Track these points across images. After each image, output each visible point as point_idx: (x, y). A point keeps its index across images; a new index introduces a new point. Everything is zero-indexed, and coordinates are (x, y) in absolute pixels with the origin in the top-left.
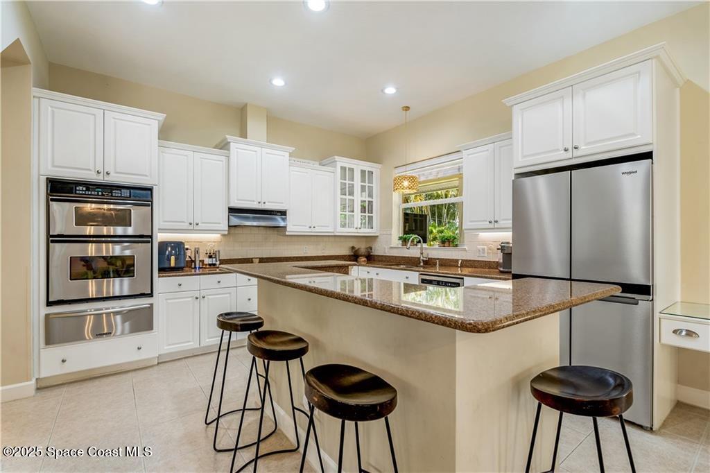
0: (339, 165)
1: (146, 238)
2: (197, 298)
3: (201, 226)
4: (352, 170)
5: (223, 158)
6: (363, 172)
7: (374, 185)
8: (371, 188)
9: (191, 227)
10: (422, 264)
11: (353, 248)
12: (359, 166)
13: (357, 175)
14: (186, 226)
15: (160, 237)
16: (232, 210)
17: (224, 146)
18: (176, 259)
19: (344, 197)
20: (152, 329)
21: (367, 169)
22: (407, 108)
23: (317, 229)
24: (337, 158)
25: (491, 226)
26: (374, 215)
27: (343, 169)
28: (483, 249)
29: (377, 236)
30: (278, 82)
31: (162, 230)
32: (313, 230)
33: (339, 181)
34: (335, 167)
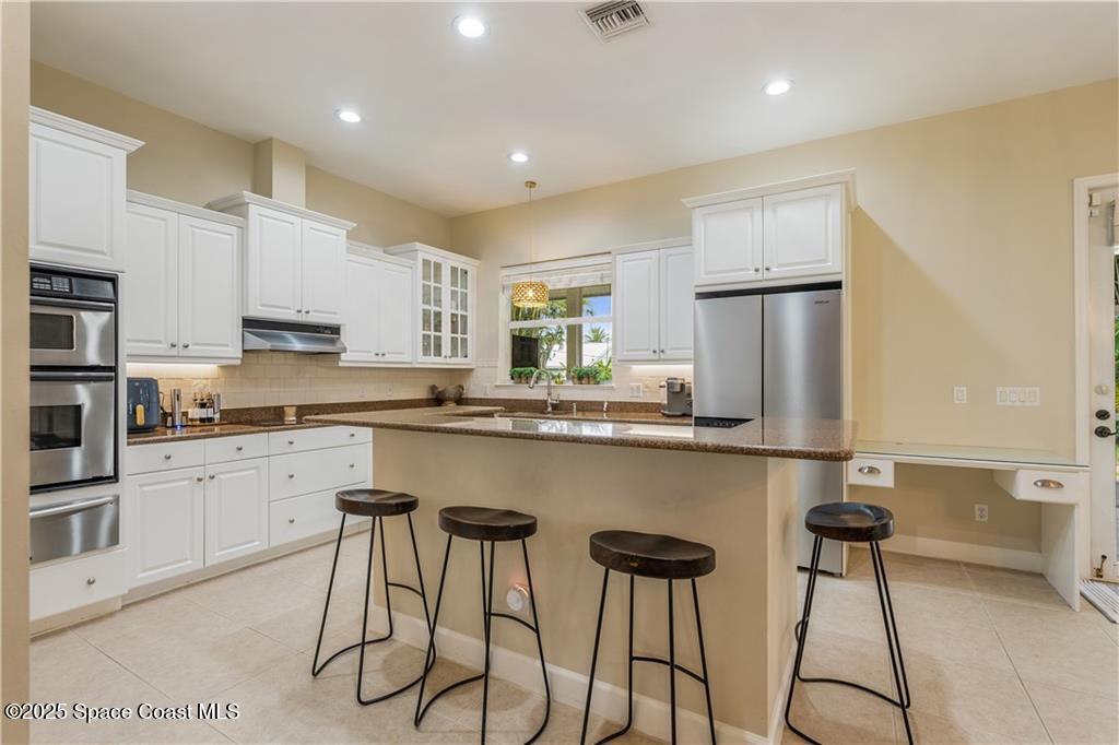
0: (421, 256)
1: (108, 372)
2: (200, 480)
3: (193, 350)
4: (438, 267)
5: (234, 230)
6: (454, 270)
7: (468, 291)
8: (465, 296)
9: (174, 352)
10: (550, 409)
11: (433, 388)
12: (449, 260)
13: (446, 274)
14: (163, 348)
15: (131, 369)
16: (250, 324)
17: (232, 208)
18: (147, 410)
19: (427, 307)
20: (117, 543)
21: (460, 267)
22: (532, 184)
23: (388, 358)
24: (418, 245)
25: (656, 357)
26: (468, 336)
27: (426, 263)
28: (638, 387)
29: (472, 370)
30: (350, 116)
31: (133, 357)
32: (380, 358)
33: (421, 282)
34: (415, 259)
